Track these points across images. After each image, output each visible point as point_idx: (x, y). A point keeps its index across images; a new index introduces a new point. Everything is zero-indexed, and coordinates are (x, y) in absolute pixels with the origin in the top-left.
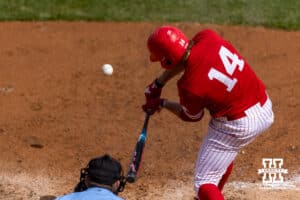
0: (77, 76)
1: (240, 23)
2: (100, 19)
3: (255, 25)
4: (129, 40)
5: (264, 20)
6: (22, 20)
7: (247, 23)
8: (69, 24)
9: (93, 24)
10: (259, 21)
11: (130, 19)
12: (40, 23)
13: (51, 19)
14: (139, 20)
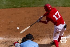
0: (25, 18)
1: (57, 6)
2: (29, 7)
3: (60, 6)
4: (35, 10)
5: (61, 5)
6: (14, 8)
7: (58, 6)
8: (24, 8)
9: (28, 8)
10: (60, 5)
11: (35, 7)
12: (18, 8)
13: (20, 7)
14: (37, 7)
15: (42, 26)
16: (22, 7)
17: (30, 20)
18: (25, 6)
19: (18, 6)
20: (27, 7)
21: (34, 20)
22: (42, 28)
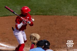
15: (59, 36)
16: (37, 14)
17: (45, 29)
18: (41, 13)
19: (33, 14)
20: (43, 15)
21: (50, 29)
22: (58, 38)
